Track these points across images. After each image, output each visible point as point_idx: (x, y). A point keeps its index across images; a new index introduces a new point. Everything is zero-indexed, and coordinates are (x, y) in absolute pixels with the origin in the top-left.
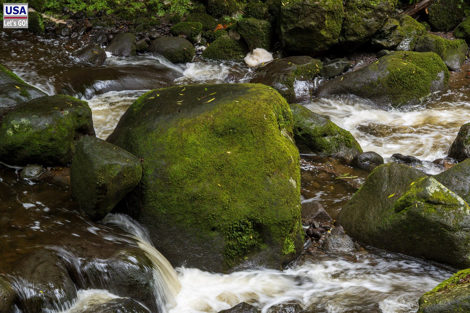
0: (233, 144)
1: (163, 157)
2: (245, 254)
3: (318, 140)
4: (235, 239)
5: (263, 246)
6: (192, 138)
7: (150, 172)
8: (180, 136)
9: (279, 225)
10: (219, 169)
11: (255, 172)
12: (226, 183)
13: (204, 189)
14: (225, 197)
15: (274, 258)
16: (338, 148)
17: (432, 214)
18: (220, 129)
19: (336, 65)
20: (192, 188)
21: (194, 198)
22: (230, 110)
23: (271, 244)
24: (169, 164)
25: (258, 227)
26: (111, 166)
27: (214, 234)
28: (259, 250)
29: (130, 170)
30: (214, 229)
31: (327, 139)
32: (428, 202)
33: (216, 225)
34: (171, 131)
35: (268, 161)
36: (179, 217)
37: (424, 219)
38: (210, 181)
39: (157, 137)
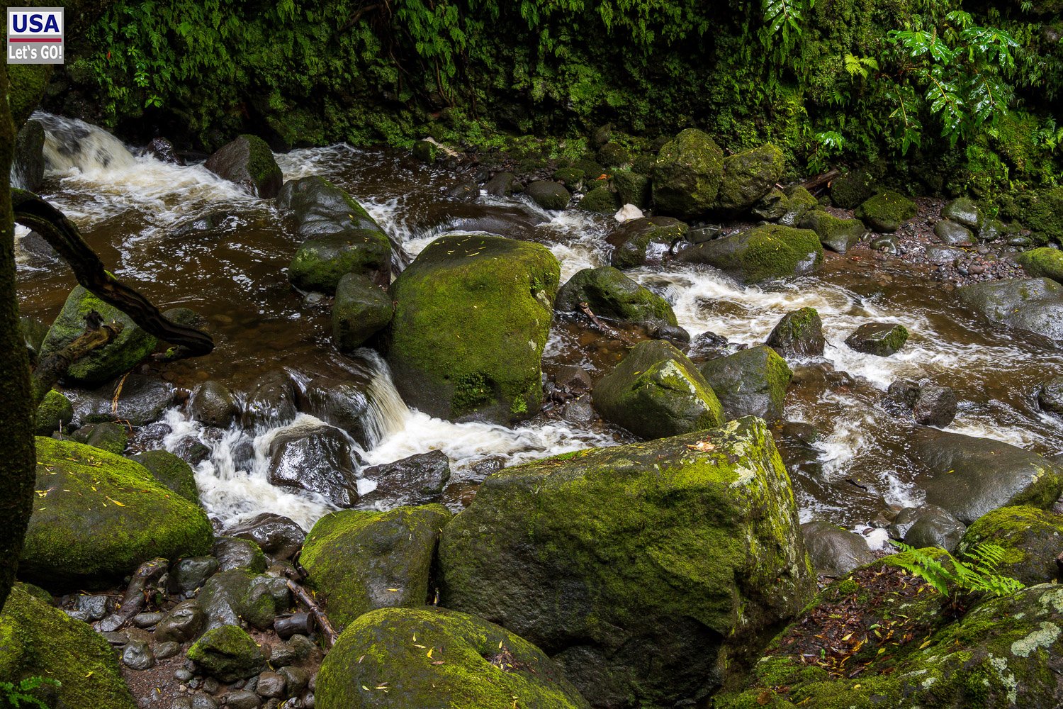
0: (481, 299)
1: (413, 302)
2: (474, 406)
3: (625, 307)
4: (464, 389)
5: (494, 402)
6: (442, 289)
7: (400, 314)
8: (432, 285)
9: (510, 383)
10: (462, 321)
11: (494, 330)
12: (465, 336)
13: (443, 339)
14: (462, 349)
15: (502, 414)
16: (646, 317)
17: (659, 396)
18: (471, 284)
19: (705, 231)
20: (432, 336)
21: (433, 346)
22: (486, 266)
23: (500, 400)
24: (418, 309)
25: (490, 382)
26: (354, 304)
27: (447, 382)
28: (489, 404)
29: (376, 311)
30: (447, 377)
31: (635, 307)
32: (659, 385)
33: (449, 373)
34: (426, 278)
35: (510, 320)
36: (419, 362)
37: (652, 401)
38: (451, 331)
39: (414, 283)
